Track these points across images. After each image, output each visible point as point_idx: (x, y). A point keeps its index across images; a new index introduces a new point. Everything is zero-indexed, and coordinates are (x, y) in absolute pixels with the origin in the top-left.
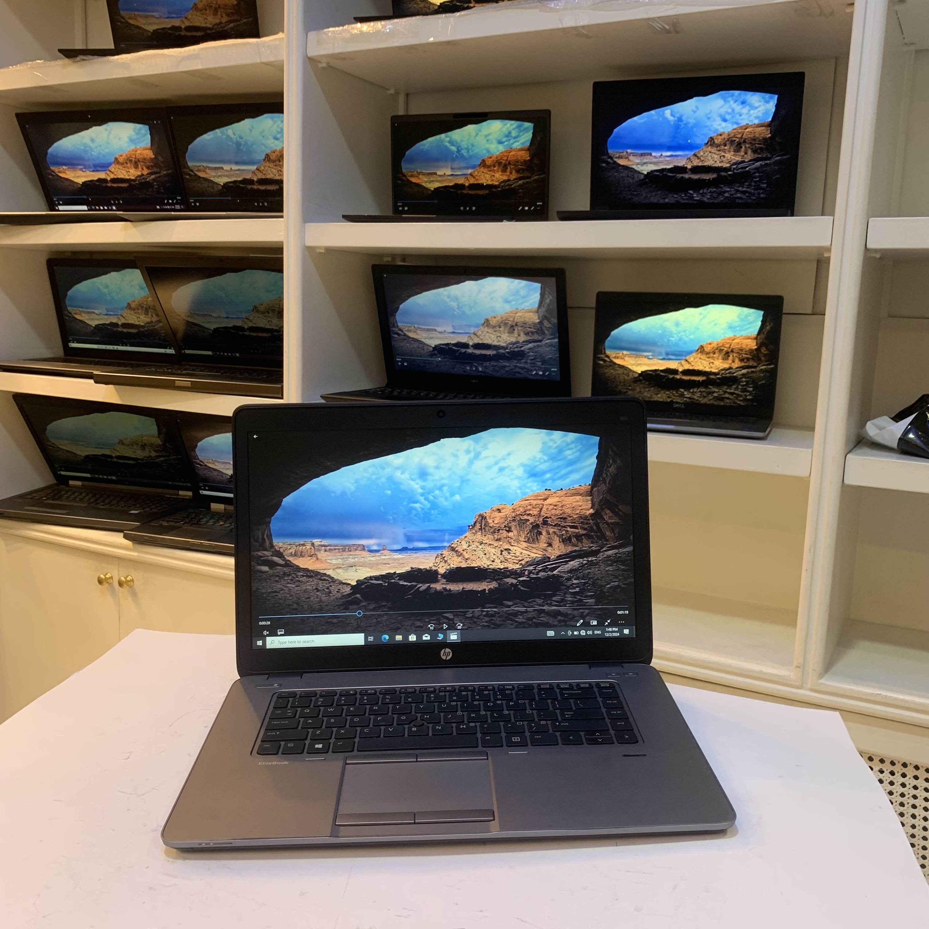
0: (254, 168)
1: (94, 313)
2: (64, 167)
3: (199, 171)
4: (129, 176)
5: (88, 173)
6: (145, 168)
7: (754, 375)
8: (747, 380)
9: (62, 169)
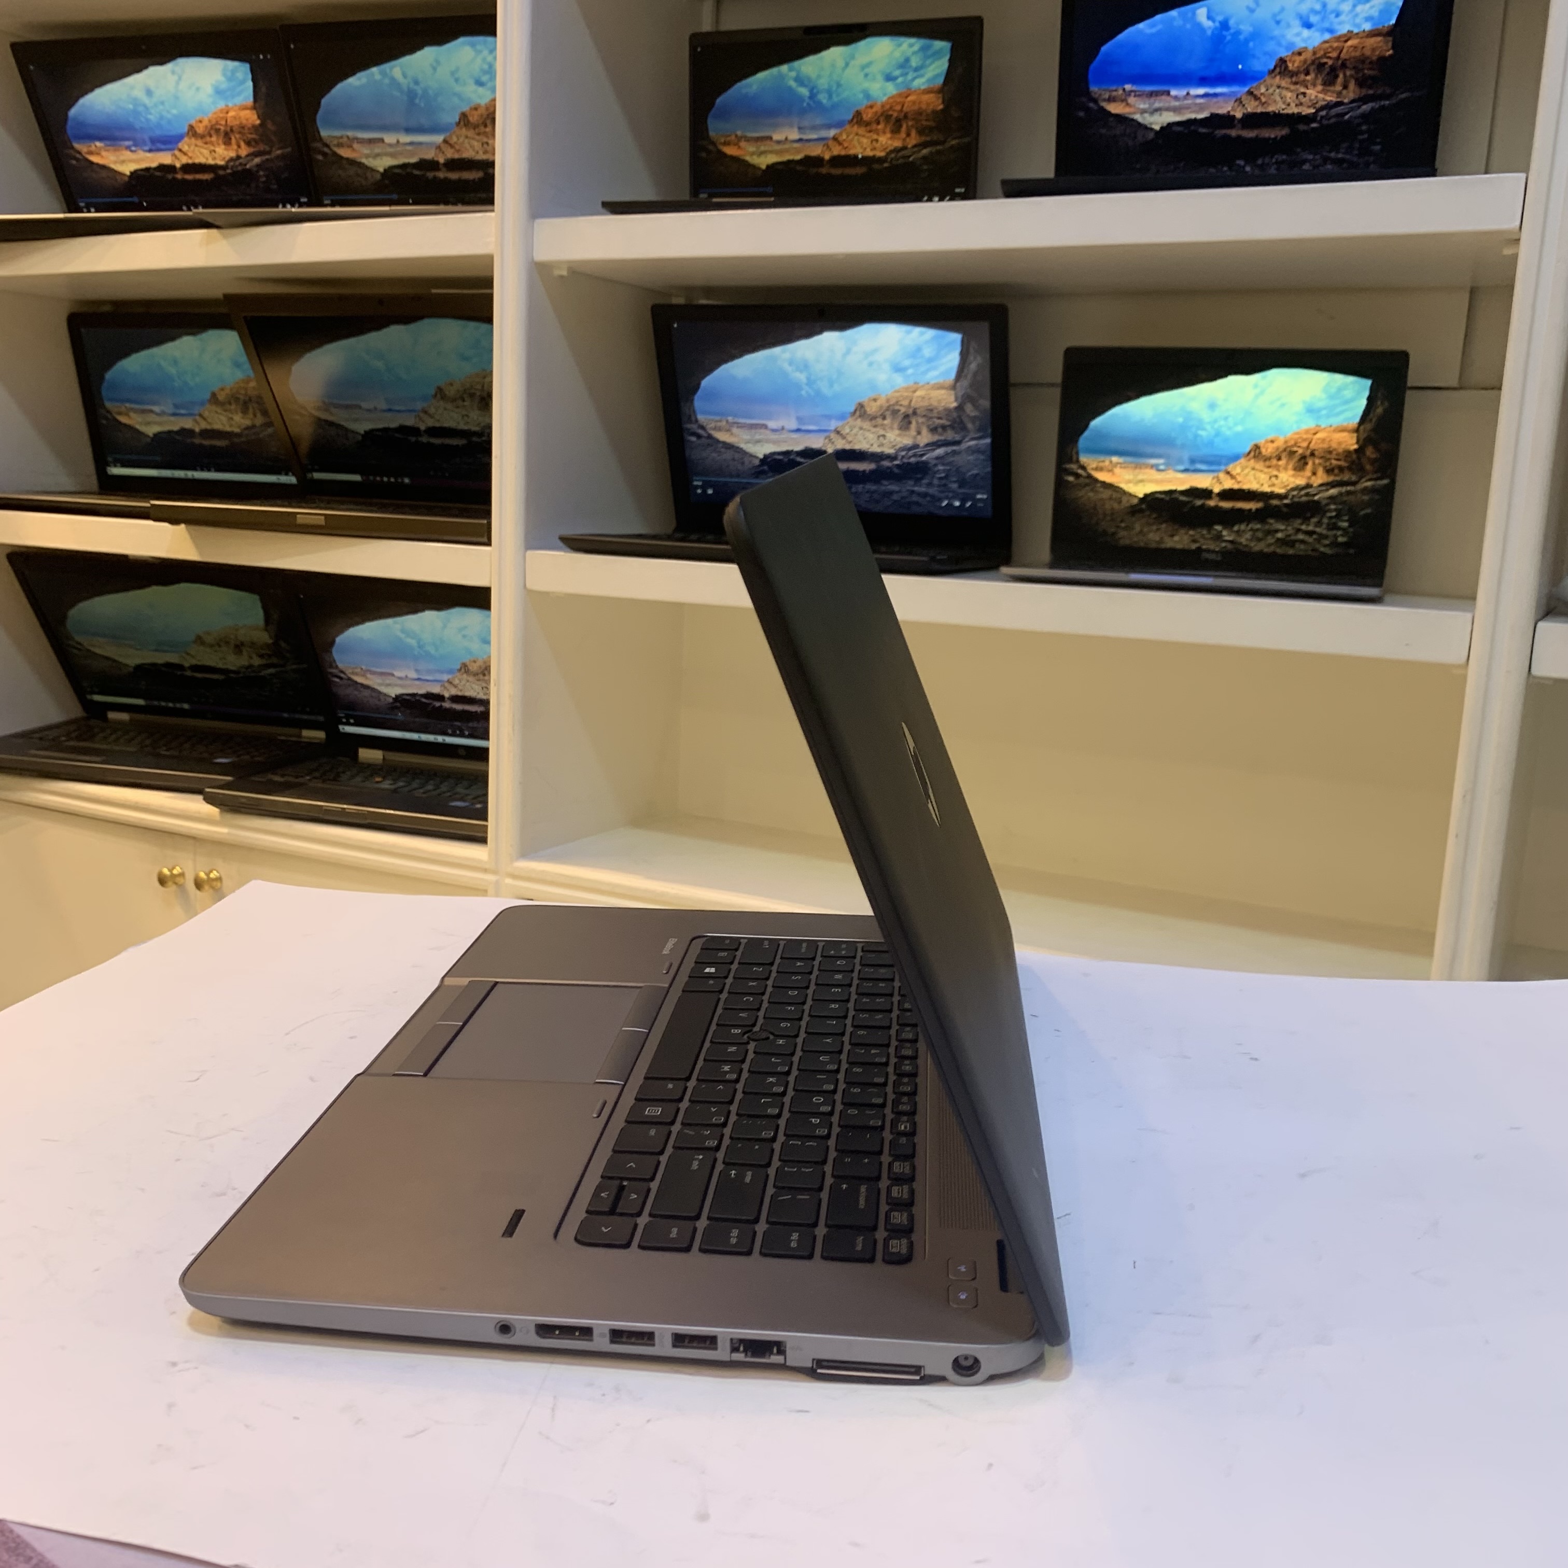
0: (438, 139)
1: (151, 411)
2: (98, 144)
3: (340, 145)
4: (214, 159)
5: (141, 154)
6: (242, 144)
7: (1352, 498)
8: (1340, 507)
9: (93, 148)
